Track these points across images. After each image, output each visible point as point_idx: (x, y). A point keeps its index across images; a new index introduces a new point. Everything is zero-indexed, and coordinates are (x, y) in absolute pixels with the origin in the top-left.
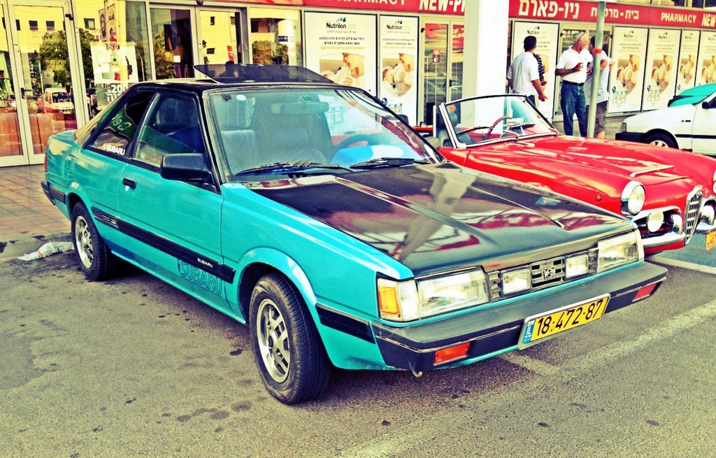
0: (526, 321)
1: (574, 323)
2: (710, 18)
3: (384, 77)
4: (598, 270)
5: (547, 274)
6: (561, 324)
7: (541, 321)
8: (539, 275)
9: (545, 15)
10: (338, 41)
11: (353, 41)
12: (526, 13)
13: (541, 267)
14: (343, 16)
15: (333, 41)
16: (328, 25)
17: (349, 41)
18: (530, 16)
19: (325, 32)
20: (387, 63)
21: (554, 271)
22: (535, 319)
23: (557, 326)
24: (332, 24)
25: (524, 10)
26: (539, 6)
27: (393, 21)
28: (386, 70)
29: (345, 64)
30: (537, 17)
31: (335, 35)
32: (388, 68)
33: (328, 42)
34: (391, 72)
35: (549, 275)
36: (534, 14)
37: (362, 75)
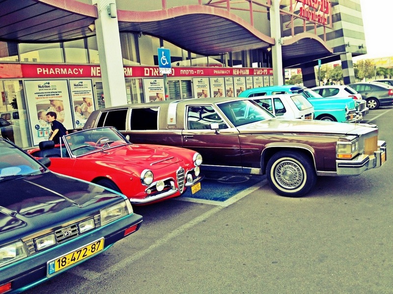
0: (48, 263)
1: (84, 256)
2: (236, 71)
3: (75, 110)
4: (102, 225)
5: (66, 234)
6: (75, 259)
7: (59, 261)
8: (62, 235)
9: (158, 75)
10: (46, 94)
11: (55, 93)
12: (148, 75)
13: (62, 231)
14: (48, 81)
15: (43, 94)
16: (39, 87)
17: (53, 93)
18: (150, 76)
19: (37, 90)
20: (76, 103)
21: (71, 232)
22: (54, 261)
23: (72, 260)
24: (41, 86)
25: (147, 73)
26: (154, 71)
27: (77, 82)
28: (77, 107)
29: (51, 105)
30: (154, 76)
31: (44, 91)
32: (77, 105)
33: (40, 95)
34: (79, 107)
35: (68, 234)
36: (153, 75)
37: (63, 110)
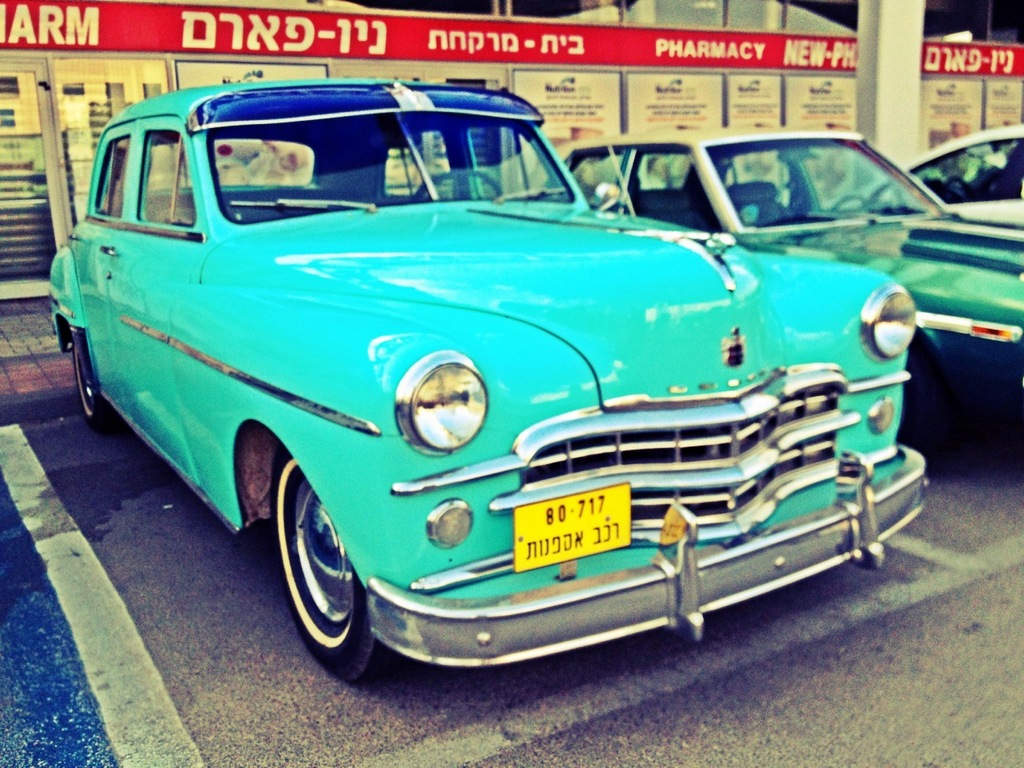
2: (808, 48)
36: (237, 44)
